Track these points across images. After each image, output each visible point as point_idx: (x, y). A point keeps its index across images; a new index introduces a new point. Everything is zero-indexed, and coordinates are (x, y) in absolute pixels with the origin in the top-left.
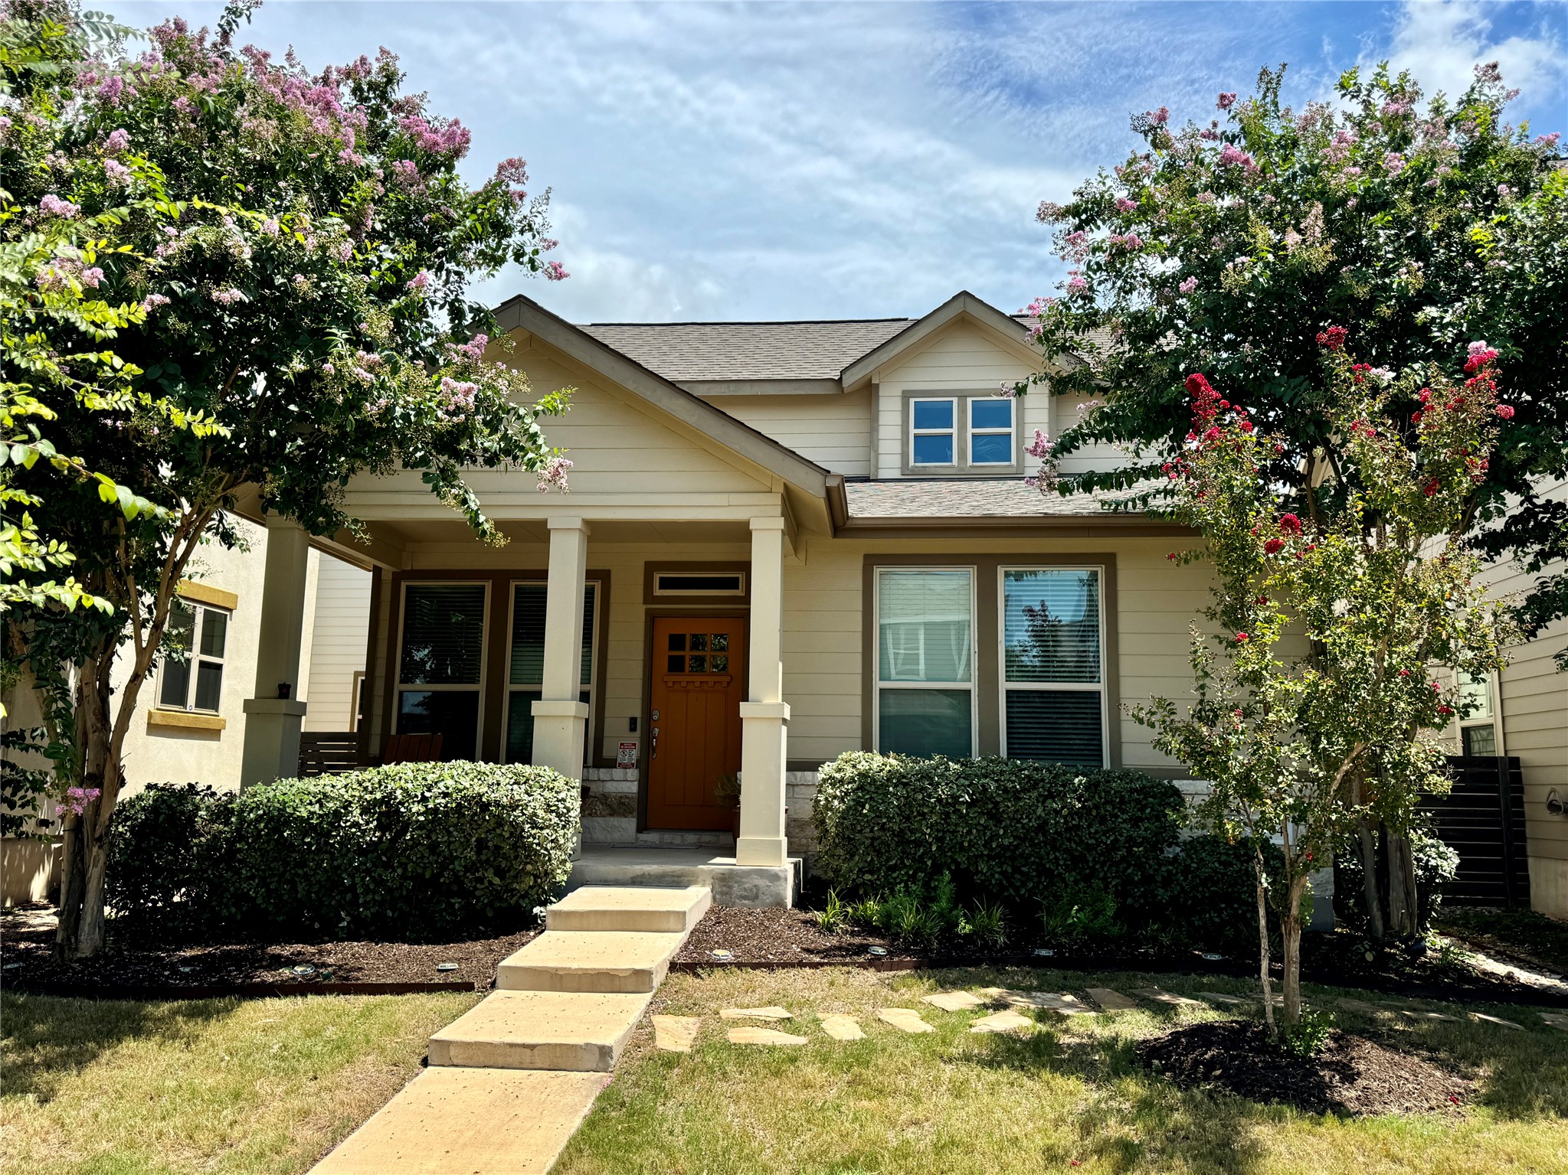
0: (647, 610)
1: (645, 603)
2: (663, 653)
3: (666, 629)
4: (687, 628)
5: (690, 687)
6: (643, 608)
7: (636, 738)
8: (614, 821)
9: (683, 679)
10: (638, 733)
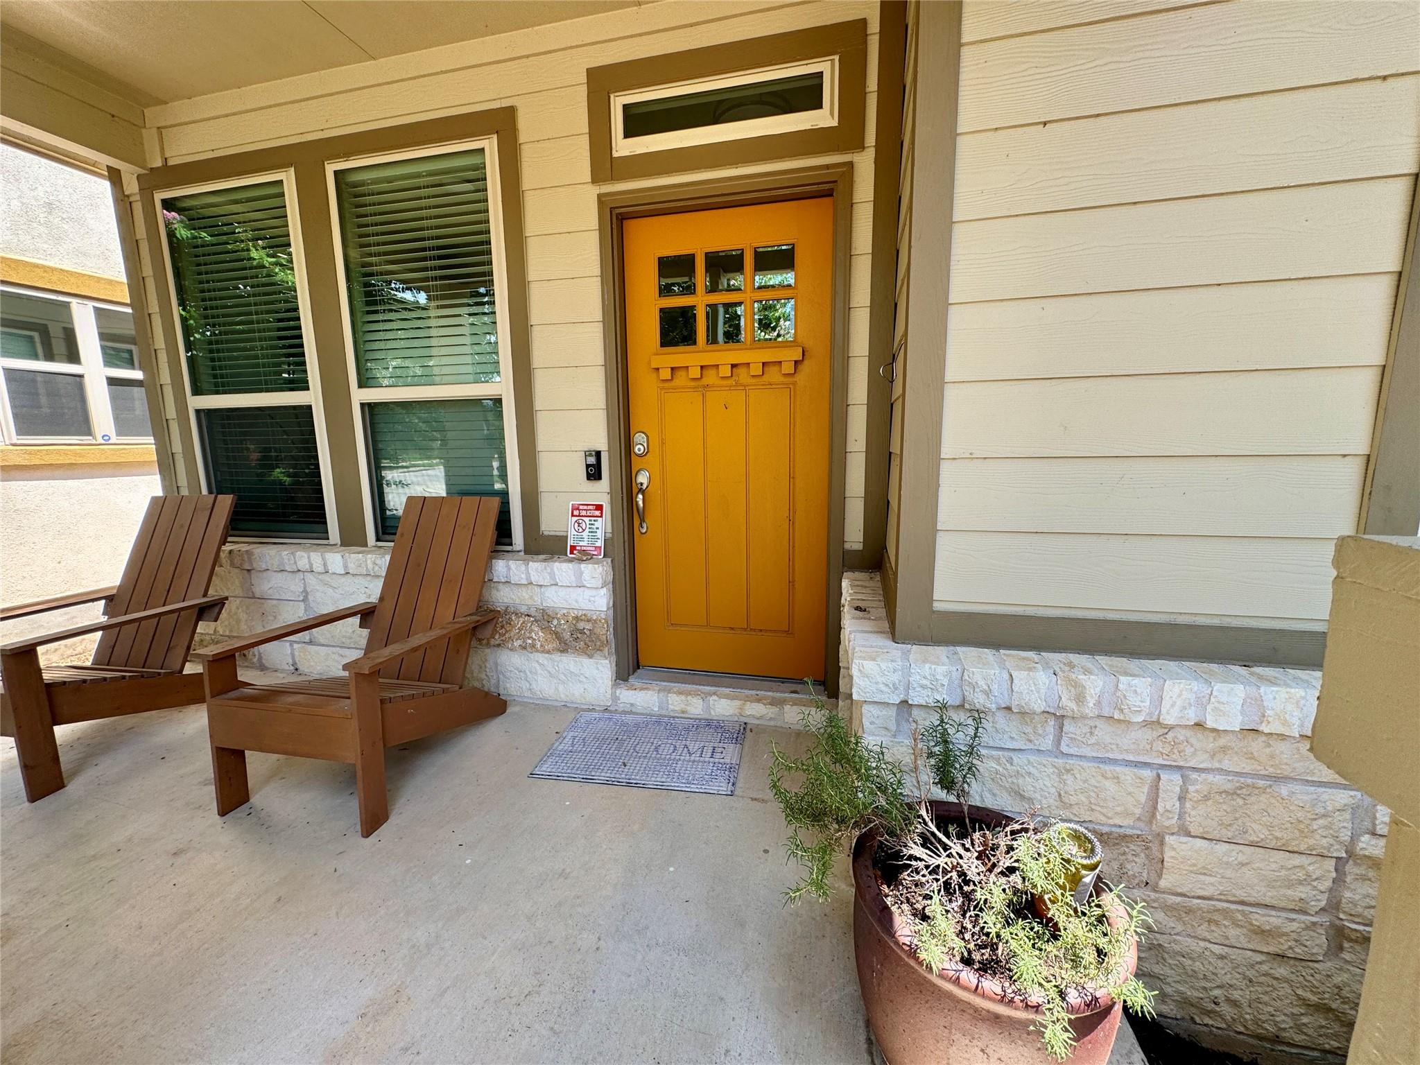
0: (601, 198)
1: (595, 180)
2: (645, 303)
3: (650, 242)
4: (695, 238)
5: (710, 378)
6: (593, 192)
7: (601, 492)
8: (570, 663)
9: (690, 357)
10: (605, 483)
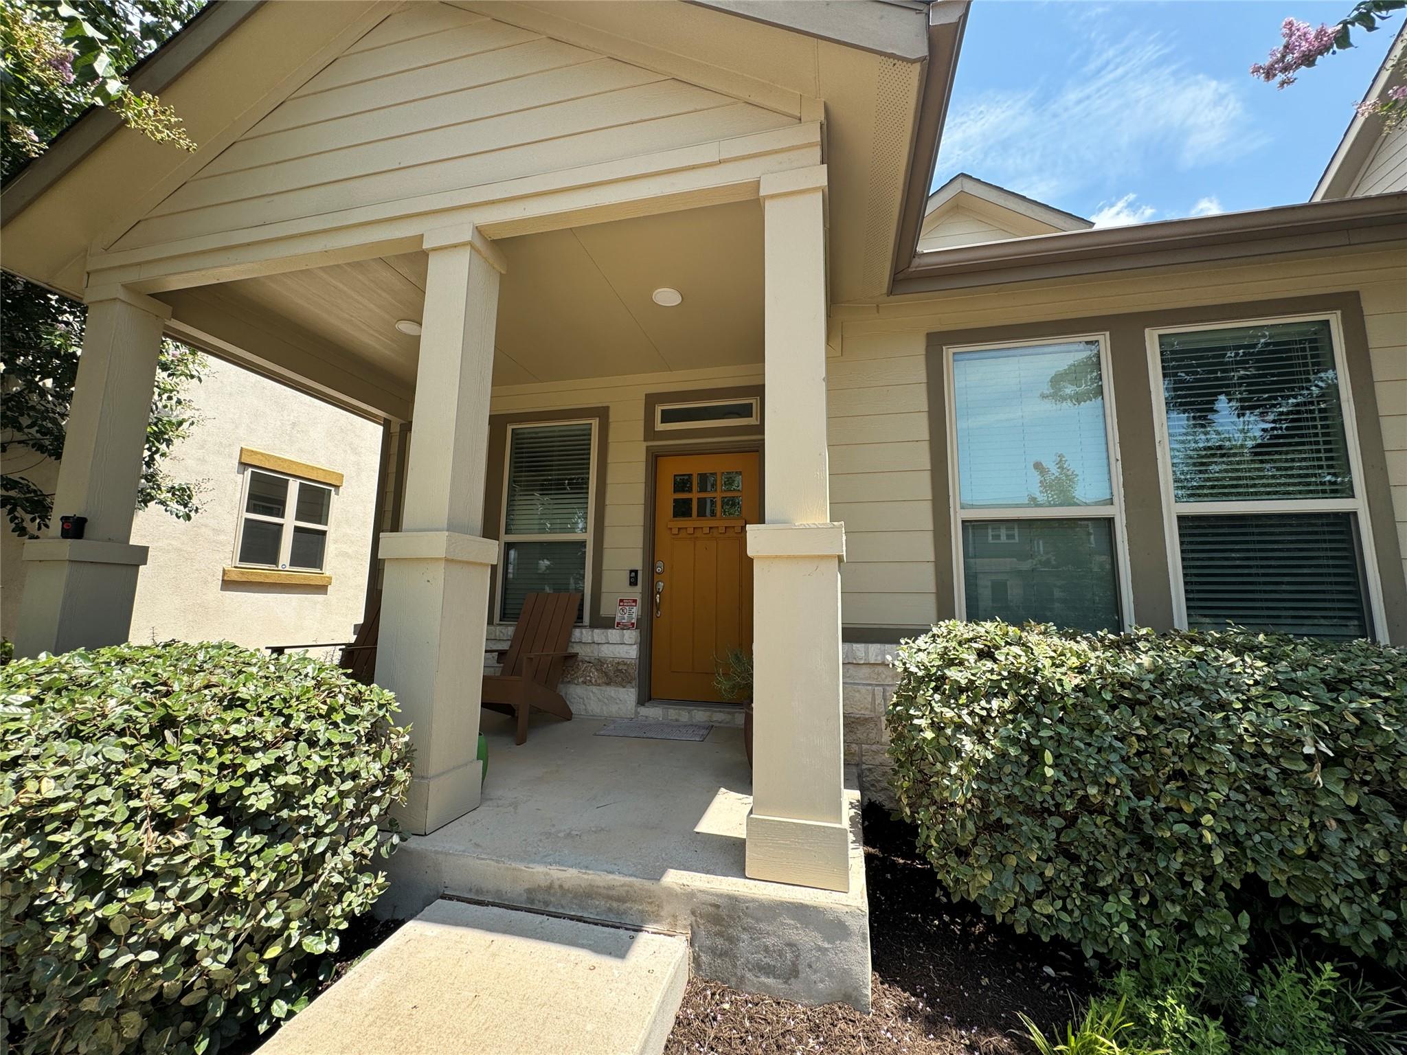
0: (648, 448)
1: (646, 440)
2: (668, 497)
3: (671, 469)
4: (693, 467)
5: (698, 534)
6: (644, 445)
7: (636, 593)
8: (612, 691)
9: (688, 523)
10: (639, 588)
